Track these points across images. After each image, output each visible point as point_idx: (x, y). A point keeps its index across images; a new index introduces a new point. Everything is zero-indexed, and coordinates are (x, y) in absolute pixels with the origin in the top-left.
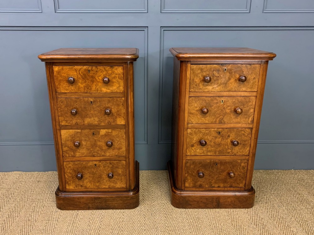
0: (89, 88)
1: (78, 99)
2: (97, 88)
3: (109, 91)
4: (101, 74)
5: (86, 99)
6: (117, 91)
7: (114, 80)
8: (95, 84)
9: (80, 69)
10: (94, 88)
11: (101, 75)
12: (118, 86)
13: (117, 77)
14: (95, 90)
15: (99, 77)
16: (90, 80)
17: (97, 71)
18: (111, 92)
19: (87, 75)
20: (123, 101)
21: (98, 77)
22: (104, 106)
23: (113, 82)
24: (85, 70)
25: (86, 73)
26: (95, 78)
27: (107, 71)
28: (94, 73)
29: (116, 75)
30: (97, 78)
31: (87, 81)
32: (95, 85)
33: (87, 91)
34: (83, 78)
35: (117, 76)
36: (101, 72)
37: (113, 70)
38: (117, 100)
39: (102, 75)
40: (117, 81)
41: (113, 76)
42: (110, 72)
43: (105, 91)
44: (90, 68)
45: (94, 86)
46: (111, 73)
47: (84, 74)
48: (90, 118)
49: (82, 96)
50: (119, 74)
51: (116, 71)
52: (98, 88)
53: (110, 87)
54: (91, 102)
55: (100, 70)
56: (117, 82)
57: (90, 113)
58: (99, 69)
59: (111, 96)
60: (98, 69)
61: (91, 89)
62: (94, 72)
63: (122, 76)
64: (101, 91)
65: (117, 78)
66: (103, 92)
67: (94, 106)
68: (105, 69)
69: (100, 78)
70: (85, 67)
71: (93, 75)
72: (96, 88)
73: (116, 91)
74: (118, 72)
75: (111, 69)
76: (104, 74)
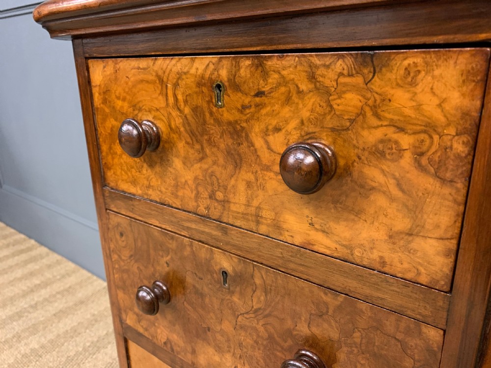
0: (220, 195)
1: (172, 238)
2: (255, 203)
3: (324, 243)
4: (286, 112)
5: (203, 252)
6: (384, 263)
7: (374, 174)
8: (246, 175)
9: (180, 75)
10: (239, 200)
11: (287, 122)
12: (402, 223)
13: (401, 151)
14: (244, 216)
15: (271, 139)
16: (222, 146)
17: (260, 94)
18: (343, 252)
19: (211, 113)
20: (429, 350)
21: (266, 133)
22: (289, 324)
23: (366, 189)
24: (200, 83)
25: (205, 105)
26: (247, 136)
27: (325, 92)
28: (244, 107)
29: (401, 130)
30: (259, 142)
31: (208, 151)
32: (249, 185)
33: (208, 208)
34: (192, 134)
35: (406, 141)
36: (288, 100)
37: (377, 83)
38: (378, 327)
39: (293, 124)
40: (399, 185)
41: (371, 137)
42: (352, 101)
43: (298, 240)
44: (224, 74)
45: (242, 187)
46: (361, 113)
47: (195, 110)
48: (219, 349)
49: (188, 228)
50: (430, 128)
51: (401, 98)
52: (259, 208)
53: (337, 220)
54: (225, 273)
55: (284, 81)
56: (395, 192)
57: (218, 328)
58: (274, 78)
59: (338, 281)
60: (265, 74)
61: (225, 202)
62: (247, 100)
63: (460, 147)
64: (277, 226)
65: (407, 159)
66: (286, 237)
67: (235, 299)
68: (312, 78)
69: (278, 142)
70: (201, 65)
71: (237, 116)
72: (248, 205)
73: (375, 255)
74: (418, 108)
75: (359, 80)
76: (305, 114)
